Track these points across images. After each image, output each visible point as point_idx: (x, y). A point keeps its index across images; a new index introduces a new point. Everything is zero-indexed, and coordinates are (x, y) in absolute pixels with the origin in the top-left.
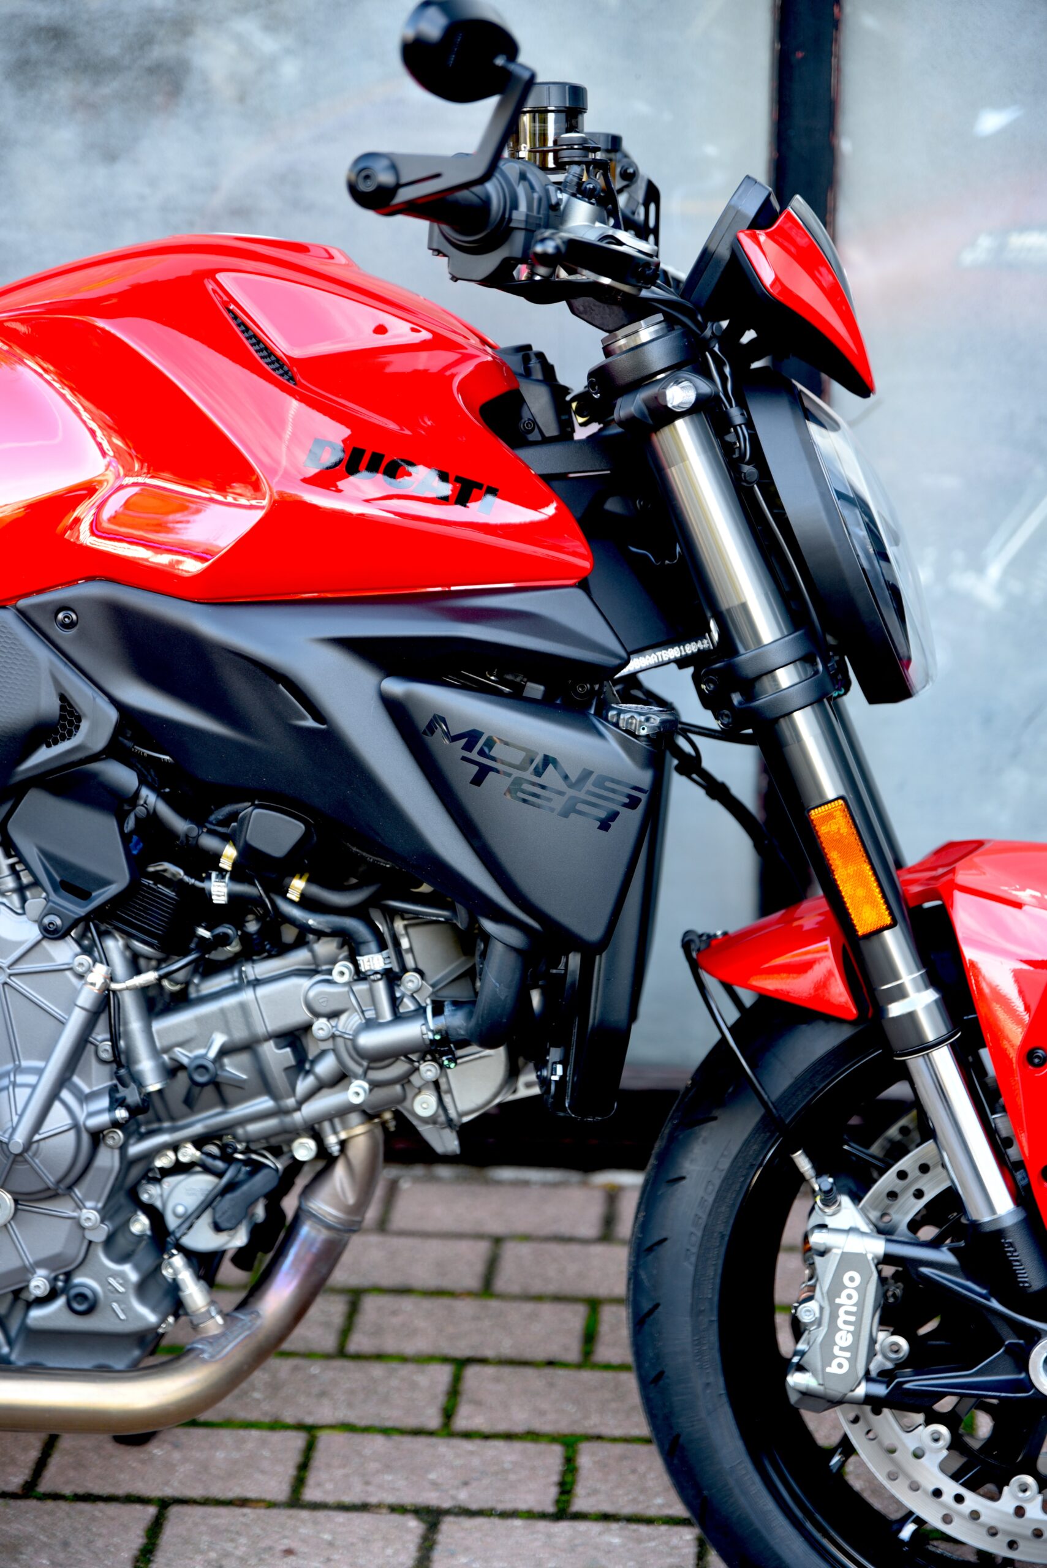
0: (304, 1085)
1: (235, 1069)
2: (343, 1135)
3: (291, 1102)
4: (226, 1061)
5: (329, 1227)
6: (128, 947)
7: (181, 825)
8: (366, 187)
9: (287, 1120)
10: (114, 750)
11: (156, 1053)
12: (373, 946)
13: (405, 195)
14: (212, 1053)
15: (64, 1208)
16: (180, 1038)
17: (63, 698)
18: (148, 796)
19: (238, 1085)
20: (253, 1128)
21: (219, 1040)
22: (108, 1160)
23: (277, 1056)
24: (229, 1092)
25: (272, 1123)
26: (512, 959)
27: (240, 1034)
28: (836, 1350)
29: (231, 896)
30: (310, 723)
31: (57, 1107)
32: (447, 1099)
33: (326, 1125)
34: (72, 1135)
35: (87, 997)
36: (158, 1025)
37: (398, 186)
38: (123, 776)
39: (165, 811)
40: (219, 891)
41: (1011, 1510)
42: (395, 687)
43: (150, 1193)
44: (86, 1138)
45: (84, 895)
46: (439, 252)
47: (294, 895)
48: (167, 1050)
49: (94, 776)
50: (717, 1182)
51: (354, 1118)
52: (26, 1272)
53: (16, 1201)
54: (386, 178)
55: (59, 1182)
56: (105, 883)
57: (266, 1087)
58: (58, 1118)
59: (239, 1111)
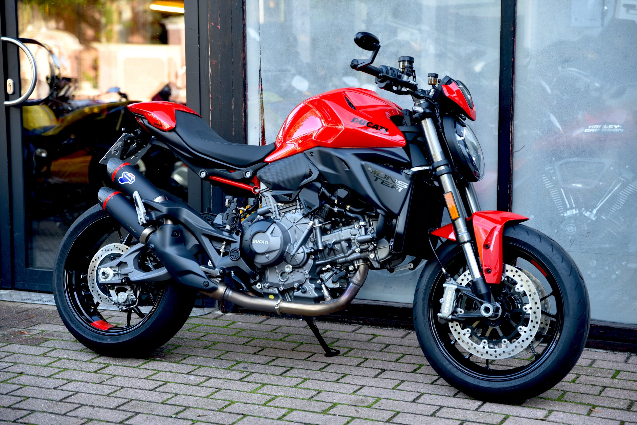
0: (350, 252)
1: (337, 247)
2: (358, 265)
3: (347, 254)
4: (336, 246)
5: (355, 284)
6: (319, 221)
7: (328, 194)
8: (353, 65)
9: (346, 258)
10: (317, 180)
11: (322, 242)
12: (362, 220)
13: (359, 66)
14: (332, 243)
15: (301, 270)
16: (327, 240)
17: (310, 170)
18: (323, 189)
19: (337, 251)
20: (340, 260)
21: (334, 240)
22: (311, 262)
23: (345, 244)
24: (336, 252)
25: (344, 259)
26: (383, 218)
27: (338, 239)
28: (446, 308)
29: (338, 211)
30: (348, 169)
31: (301, 248)
32: (377, 255)
33: (355, 262)
34: (303, 254)
35: (309, 227)
36: (323, 237)
37: (358, 65)
38: (319, 185)
39: (326, 192)
40: (336, 209)
41: (482, 347)
42: (363, 163)
43: (322, 276)
44: (306, 255)
45: (311, 209)
46: (377, 83)
47: (348, 209)
48: (324, 242)
49: (314, 185)
50: (429, 276)
51: (361, 261)
52: (294, 283)
53: (293, 268)
54: (356, 64)
55: (300, 263)
56: (315, 206)
57: (343, 252)
58: (301, 250)
59: (338, 256)
